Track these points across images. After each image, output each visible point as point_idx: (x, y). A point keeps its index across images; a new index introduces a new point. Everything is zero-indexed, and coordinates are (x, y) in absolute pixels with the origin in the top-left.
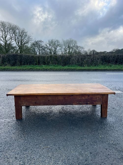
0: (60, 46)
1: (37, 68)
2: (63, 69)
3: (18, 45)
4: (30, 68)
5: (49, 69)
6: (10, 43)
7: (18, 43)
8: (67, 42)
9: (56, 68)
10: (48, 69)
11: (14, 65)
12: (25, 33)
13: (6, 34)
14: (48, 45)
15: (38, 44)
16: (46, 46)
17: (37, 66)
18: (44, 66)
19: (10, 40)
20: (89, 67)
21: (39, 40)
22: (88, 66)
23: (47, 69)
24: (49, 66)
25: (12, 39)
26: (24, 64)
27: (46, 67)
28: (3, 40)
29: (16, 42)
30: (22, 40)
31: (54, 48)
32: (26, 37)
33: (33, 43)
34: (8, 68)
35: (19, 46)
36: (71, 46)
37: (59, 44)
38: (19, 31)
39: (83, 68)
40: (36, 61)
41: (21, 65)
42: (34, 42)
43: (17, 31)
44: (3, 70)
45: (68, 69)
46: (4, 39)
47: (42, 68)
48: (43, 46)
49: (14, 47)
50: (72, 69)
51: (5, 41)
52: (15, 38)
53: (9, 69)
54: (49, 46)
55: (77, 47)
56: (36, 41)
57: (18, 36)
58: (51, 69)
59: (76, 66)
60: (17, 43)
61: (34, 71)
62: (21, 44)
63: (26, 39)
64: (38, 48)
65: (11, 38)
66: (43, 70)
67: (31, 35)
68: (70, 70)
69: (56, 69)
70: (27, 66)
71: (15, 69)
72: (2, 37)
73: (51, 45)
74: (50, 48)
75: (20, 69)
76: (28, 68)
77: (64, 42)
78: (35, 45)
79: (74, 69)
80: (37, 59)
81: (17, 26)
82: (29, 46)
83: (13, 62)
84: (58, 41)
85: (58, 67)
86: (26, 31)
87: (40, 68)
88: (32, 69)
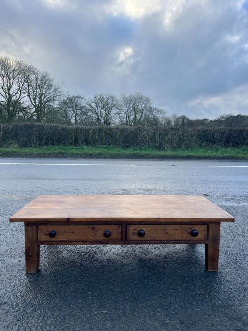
0: (117, 108)
1: (72, 151)
2: (124, 154)
4: (59, 151)
5: (96, 155)
6: (17, 101)
7: (35, 99)
8: (132, 100)
9: (110, 152)
10: (94, 153)
11: (25, 145)
12: (48, 80)
13: (10, 83)
14: (94, 105)
15: (73, 102)
16: (88, 107)
17: (72, 147)
18: (85, 147)
19: (18, 95)
20: (174, 151)
21: (76, 95)
22: (173, 149)
23: (91, 155)
24: (96, 147)
25: (22, 92)
26: (46, 144)
27: (91, 151)
28: (3, 93)
29: (30, 99)
30: (42, 95)
31: (105, 110)
32: (50, 89)
33: (64, 100)
34: (14, 152)
35: (34, 106)
36: (139, 108)
37: (115, 103)
38: (37, 78)
39: (162, 153)
40: (71, 138)
41: (40, 145)
42: (65, 99)
43: (33, 77)
44: (4, 155)
45: (133, 154)
46: (5, 93)
47: (83, 152)
48: (84, 107)
49: (26, 108)
50: (142, 155)
51: (8, 95)
52: (28, 90)
53: (17, 154)
54: (95, 107)
55: (151, 110)
56: (71, 96)
57: (34, 87)
58: (100, 154)
59: (150, 149)
60: (31, 101)
62: (40, 102)
63: (50, 93)
64: (74, 111)
66: (83, 156)
67: (60, 86)
68: (138, 156)
69: (111, 155)
70: (52, 147)
71: (29, 152)
72: (2, 88)
73: (100, 104)
74: (97, 111)
75: (38, 154)
76: (55, 151)
77: (125, 100)
78: (68, 105)
79: (145, 154)
80: (73, 135)
81: (34, 67)
82: (55, 106)
83: (25, 139)
84: (113, 99)
85: (115, 151)
86: (50, 77)
87: (78, 152)
88: (63, 154)
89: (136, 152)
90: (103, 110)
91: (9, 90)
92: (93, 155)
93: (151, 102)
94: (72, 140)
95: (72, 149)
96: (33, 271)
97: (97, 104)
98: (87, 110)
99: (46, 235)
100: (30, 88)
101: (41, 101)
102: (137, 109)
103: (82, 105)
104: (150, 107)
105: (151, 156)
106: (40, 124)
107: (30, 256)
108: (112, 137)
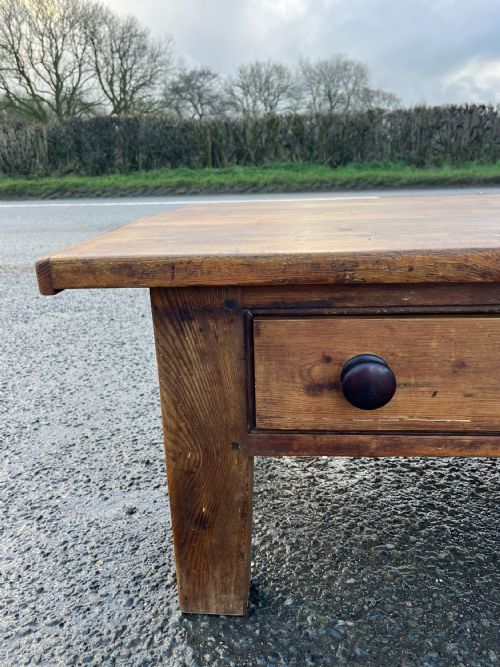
0: (290, 95)
1: (208, 178)
2: (334, 180)
3: (108, 96)
4: (178, 179)
5: (266, 185)
6: (75, 89)
7: (111, 84)
8: (323, 74)
9: (301, 176)
10: (261, 181)
11: (101, 169)
12: (136, 36)
13: (56, 48)
14: (238, 92)
15: (193, 87)
16: (227, 97)
17: (207, 169)
18: (239, 169)
19: (76, 75)
20: (458, 167)
21: (199, 69)
22: (455, 164)
23: (255, 185)
24: (265, 168)
25: (83, 68)
26: (147, 167)
27: (253, 175)
28: (44, 72)
29: (101, 83)
30: (126, 71)
31: (265, 102)
32: (141, 56)
33: (173, 83)
34: (76, 186)
35: (112, 100)
36: (340, 92)
37: (285, 83)
38: (112, 32)
39: (432, 173)
40: (203, 149)
41: (134, 167)
42: (176, 79)
43: (104, 30)
44: (54, 193)
45: (358, 179)
46: (49, 71)
47: (235, 179)
48: (217, 97)
49: (93, 104)
50: (379, 179)
51: (54, 77)
52: (96, 62)
53: (83, 189)
54: (241, 96)
55: (368, 95)
56: (188, 73)
57: (108, 53)
58: (275, 182)
59: (398, 166)
60: (103, 88)
61: (195, 194)
62: (123, 90)
63: (141, 66)
64: (195, 107)
65: (80, 66)
66: (236, 188)
67: (163, 47)
68: (370, 183)
69: (302, 183)
70: (161, 173)
71: (110, 185)
72: (42, 62)
73: (252, 89)
74: (245, 105)
75: (131, 188)
76: (168, 180)
77: (308, 74)
78: (184, 95)
79: (388, 177)
80: (208, 139)
81: (104, 8)
82: (157, 98)
83: (99, 154)
84: (281, 73)
85: (312, 173)
86: (141, 28)
87: (223, 180)
88: (188, 186)
89: (363, 174)
90: (259, 103)
91: (56, 64)
92: (260, 186)
93: (368, 76)
94: (207, 154)
95: (209, 174)
96: (225, 601)
97: (245, 88)
98: (223, 104)
99: (314, 389)
100: (100, 55)
101: (125, 85)
102: (335, 95)
103: (213, 94)
104: (366, 90)
105: (404, 181)
106: (130, 116)
107: (202, 522)
108: (301, 141)
